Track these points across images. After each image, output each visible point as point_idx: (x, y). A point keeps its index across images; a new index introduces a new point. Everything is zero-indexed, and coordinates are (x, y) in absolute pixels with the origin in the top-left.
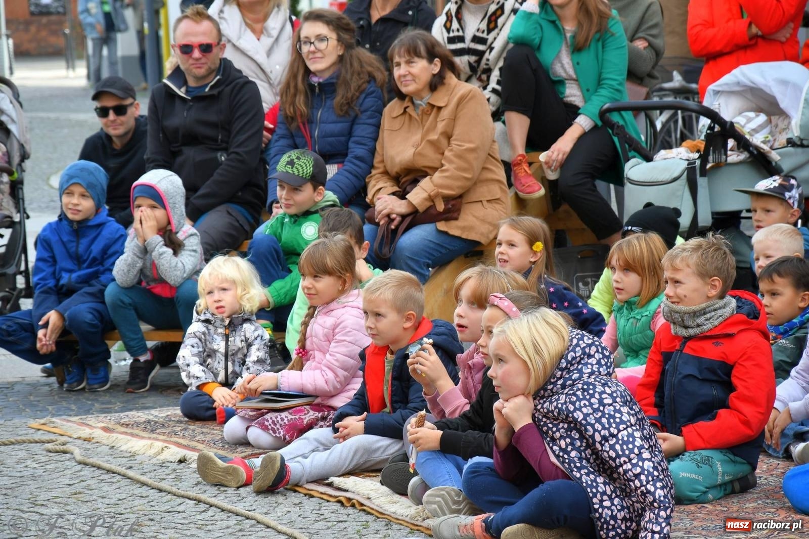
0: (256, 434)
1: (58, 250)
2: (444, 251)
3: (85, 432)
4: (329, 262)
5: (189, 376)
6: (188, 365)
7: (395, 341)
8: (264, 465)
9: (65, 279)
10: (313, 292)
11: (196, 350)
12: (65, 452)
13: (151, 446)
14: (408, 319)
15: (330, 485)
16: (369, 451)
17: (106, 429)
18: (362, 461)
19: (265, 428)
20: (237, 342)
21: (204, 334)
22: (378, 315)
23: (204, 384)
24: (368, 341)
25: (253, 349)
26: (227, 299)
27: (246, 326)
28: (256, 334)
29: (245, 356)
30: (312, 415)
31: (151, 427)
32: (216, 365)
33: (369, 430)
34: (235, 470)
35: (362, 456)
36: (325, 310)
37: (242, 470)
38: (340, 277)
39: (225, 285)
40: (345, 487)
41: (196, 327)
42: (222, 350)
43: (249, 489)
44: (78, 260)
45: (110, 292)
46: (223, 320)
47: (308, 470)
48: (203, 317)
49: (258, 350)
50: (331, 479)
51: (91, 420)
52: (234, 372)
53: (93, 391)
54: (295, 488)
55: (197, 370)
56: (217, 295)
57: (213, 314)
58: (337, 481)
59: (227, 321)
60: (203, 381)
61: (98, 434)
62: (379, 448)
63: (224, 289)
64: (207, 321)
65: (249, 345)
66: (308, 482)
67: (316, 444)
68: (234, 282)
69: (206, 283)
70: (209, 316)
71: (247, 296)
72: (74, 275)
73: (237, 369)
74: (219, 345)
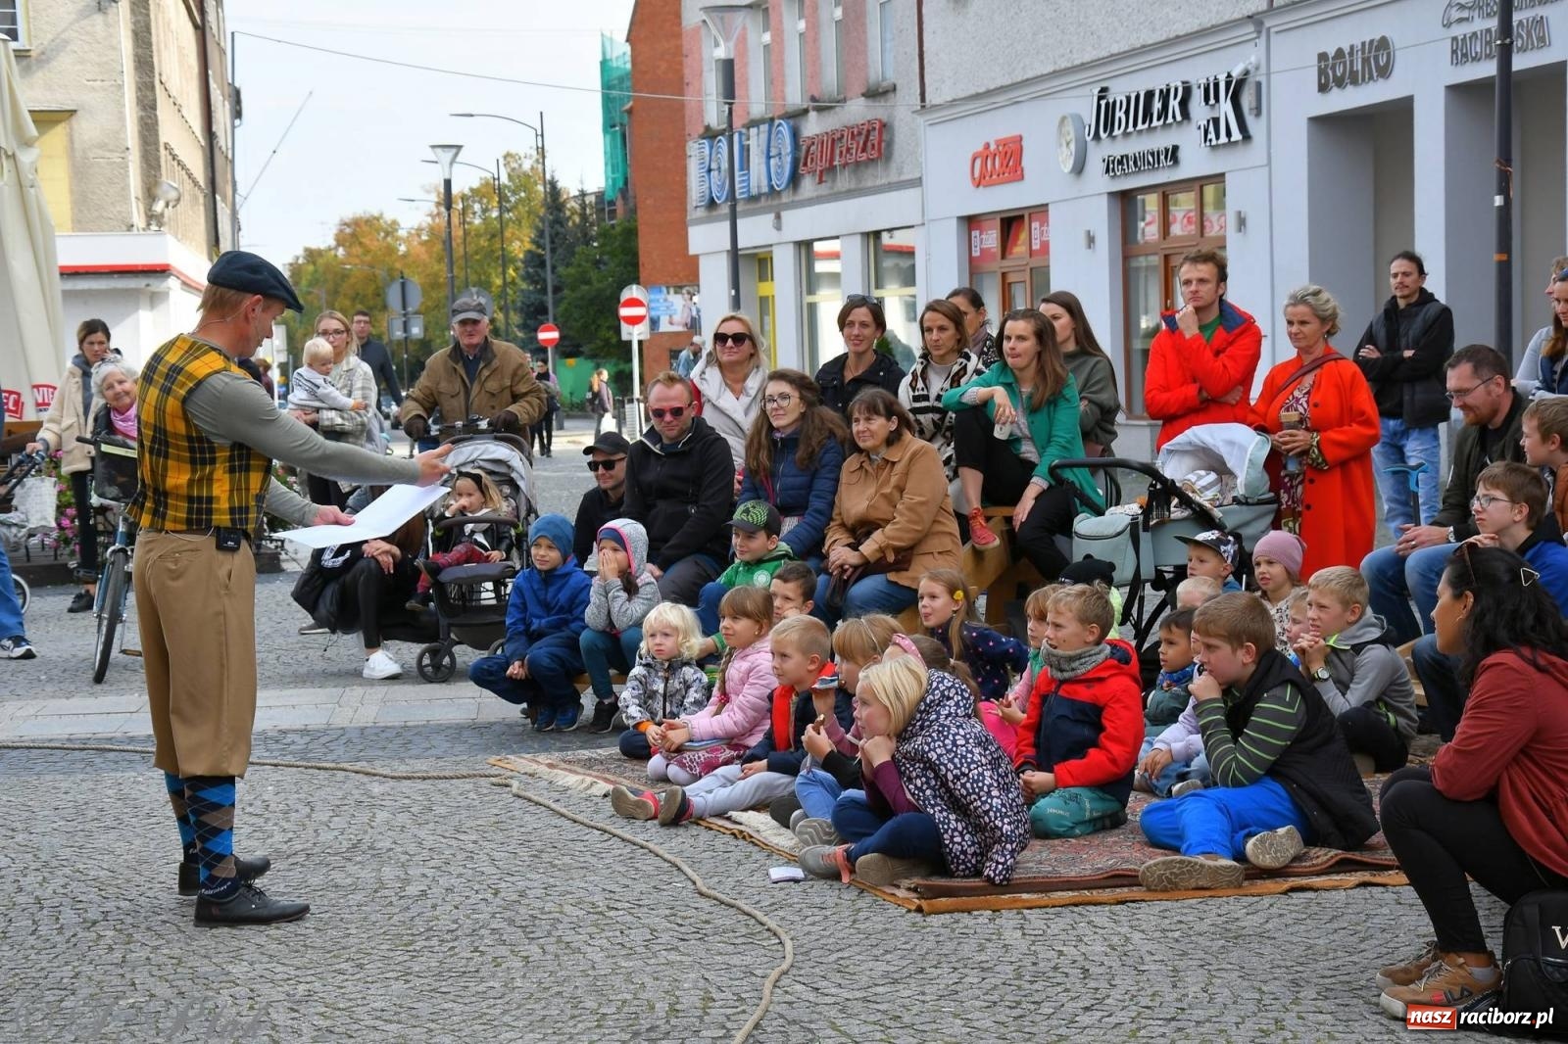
0: (674, 770)
1: (528, 595)
2: (893, 600)
3: (533, 767)
4: (749, 606)
5: (628, 718)
6: (627, 707)
7: (800, 682)
8: (667, 800)
9: (536, 624)
10: (730, 632)
11: (636, 692)
12: (507, 786)
13: (583, 781)
14: (813, 662)
15: (729, 819)
16: (770, 787)
17: (550, 766)
18: (763, 797)
19: (682, 765)
20: (675, 684)
21: (644, 676)
22: (784, 655)
23: (639, 724)
24: (775, 683)
25: (692, 690)
26: (668, 644)
27: (686, 669)
28: (695, 677)
29: (684, 697)
30: (728, 753)
31: (589, 764)
32: (655, 705)
33: (771, 768)
34: (644, 803)
35: (764, 792)
36: (742, 655)
37: (651, 803)
38: (758, 622)
39: (668, 631)
41: (637, 670)
42: (661, 691)
43: (656, 822)
44: (547, 607)
45: (584, 637)
46: (662, 664)
47: (710, 804)
48: (644, 662)
49: (696, 692)
50: (730, 813)
51: (542, 758)
52: (671, 712)
53: (559, 731)
54: (698, 820)
55: (634, 711)
56: (658, 640)
57: (654, 658)
58: (734, 814)
59: (667, 665)
60: (638, 720)
61: (542, 770)
62: (779, 786)
63: (666, 635)
64: (648, 665)
65: (688, 687)
66: (711, 816)
67: (723, 781)
68: (676, 629)
69: (651, 626)
70: (650, 660)
71: (687, 644)
72: (543, 621)
73: (675, 710)
74: (659, 686)
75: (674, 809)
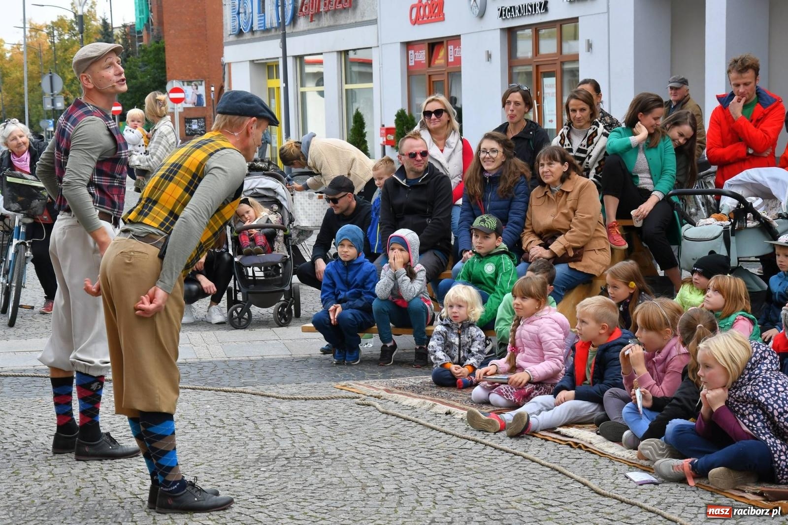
1: (336, 279)
2: (573, 280)
3: (374, 392)
5: (435, 358)
6: (435, 352)
7: (595, 339)
8: (516, 420)
10: (520, 307)
11: (440, 342)
12: (369, 405)
13: (424, 403)
14: (603, 328)
15: (558, 433)
16: (577, 410)
17: (387, 391)
18: (573, 416)
19: (501, 394)
20: (465, 339)
21: (446, 332)
23: (445, 364)
25: (476, 343)
26: (462, 312)
27: (472, 329)
28: (477, 334)
31: (416, 390)
32: (453, 352)
33: (577, 397)
34: (493, 421)
35: (573, 414)
36: (528, 321)
37: (498, 421)
39: (461, 304)
40: (571, 435)
41: (438, 327)
42: (457, 343)
44: (348, 285)
46: (457, 325)
47: (541, 423)
48: (445, 323)
50: (558, 429)
51: (374, 384)
52: (463, 357)
54: (533, 434)
55: (440, 354)
56: (455, 309)
57: (451, 321)
58: (562, 430)
59: (460, 325)
60: (445, 361)
61: (384, 393)
63: (460, 306)
64: (446, 325)
65: (473, 341)
66: (541, 430)
67: (541, 406)
68: (467, 303)
69: (449, 300)
70: (448, 322)
71: (473, 312)
72: (348, 293)
73: (466, 355)
74: (455, 340)
75: (522, 427)
